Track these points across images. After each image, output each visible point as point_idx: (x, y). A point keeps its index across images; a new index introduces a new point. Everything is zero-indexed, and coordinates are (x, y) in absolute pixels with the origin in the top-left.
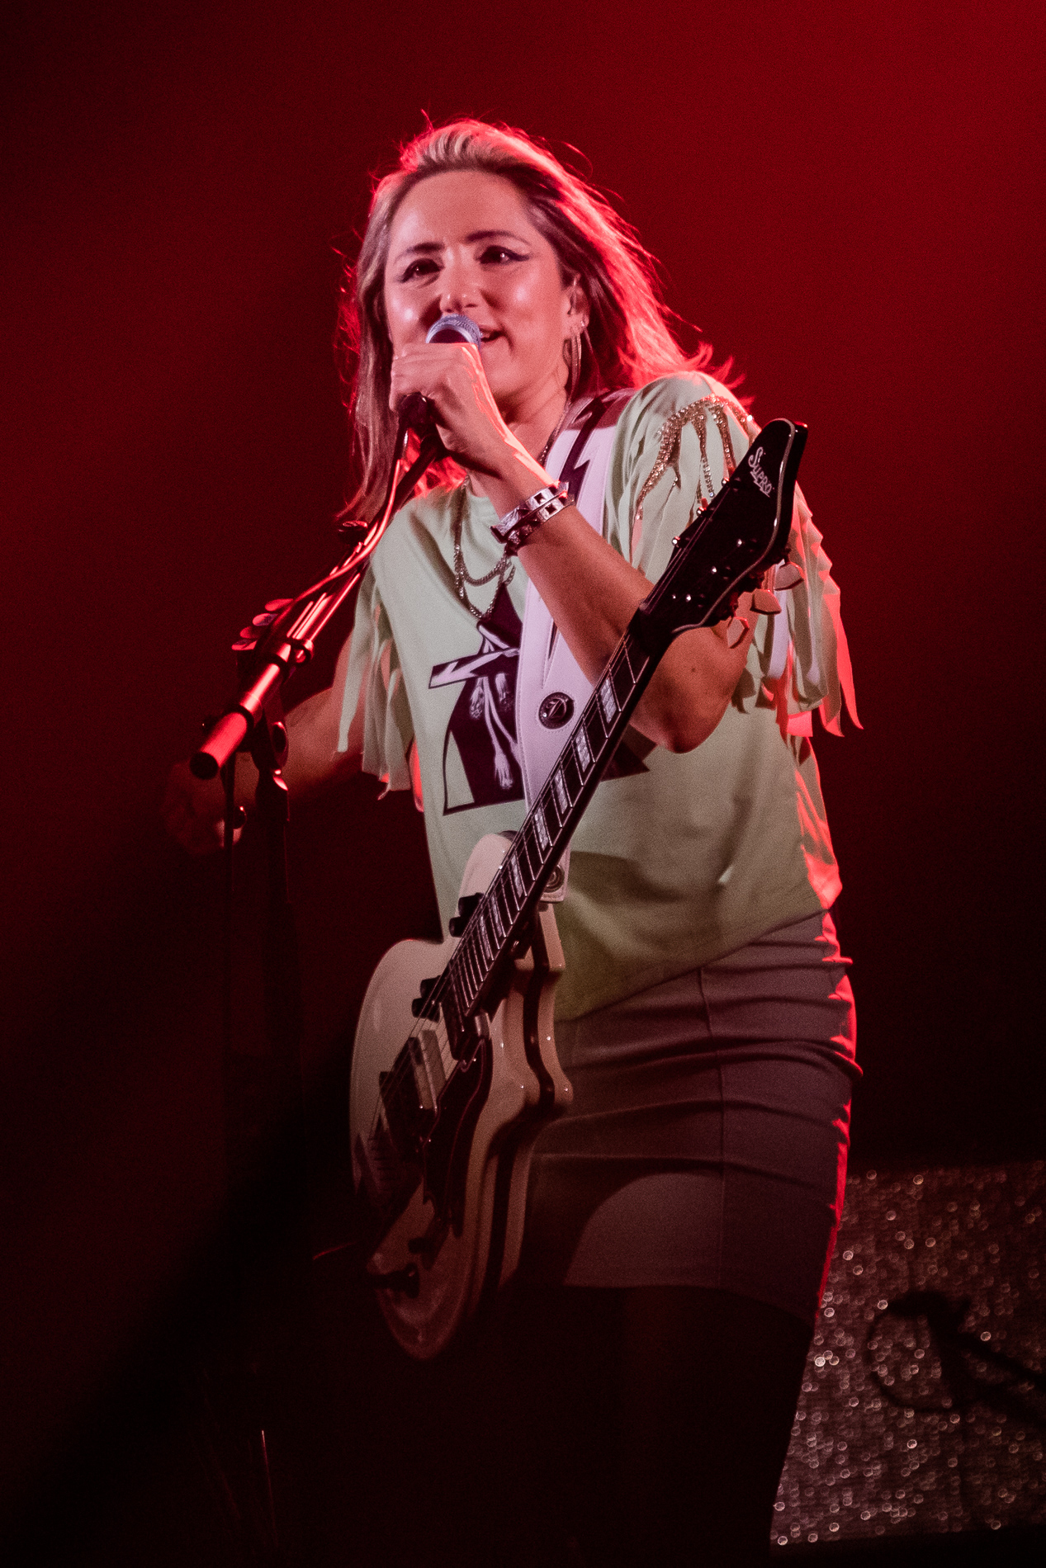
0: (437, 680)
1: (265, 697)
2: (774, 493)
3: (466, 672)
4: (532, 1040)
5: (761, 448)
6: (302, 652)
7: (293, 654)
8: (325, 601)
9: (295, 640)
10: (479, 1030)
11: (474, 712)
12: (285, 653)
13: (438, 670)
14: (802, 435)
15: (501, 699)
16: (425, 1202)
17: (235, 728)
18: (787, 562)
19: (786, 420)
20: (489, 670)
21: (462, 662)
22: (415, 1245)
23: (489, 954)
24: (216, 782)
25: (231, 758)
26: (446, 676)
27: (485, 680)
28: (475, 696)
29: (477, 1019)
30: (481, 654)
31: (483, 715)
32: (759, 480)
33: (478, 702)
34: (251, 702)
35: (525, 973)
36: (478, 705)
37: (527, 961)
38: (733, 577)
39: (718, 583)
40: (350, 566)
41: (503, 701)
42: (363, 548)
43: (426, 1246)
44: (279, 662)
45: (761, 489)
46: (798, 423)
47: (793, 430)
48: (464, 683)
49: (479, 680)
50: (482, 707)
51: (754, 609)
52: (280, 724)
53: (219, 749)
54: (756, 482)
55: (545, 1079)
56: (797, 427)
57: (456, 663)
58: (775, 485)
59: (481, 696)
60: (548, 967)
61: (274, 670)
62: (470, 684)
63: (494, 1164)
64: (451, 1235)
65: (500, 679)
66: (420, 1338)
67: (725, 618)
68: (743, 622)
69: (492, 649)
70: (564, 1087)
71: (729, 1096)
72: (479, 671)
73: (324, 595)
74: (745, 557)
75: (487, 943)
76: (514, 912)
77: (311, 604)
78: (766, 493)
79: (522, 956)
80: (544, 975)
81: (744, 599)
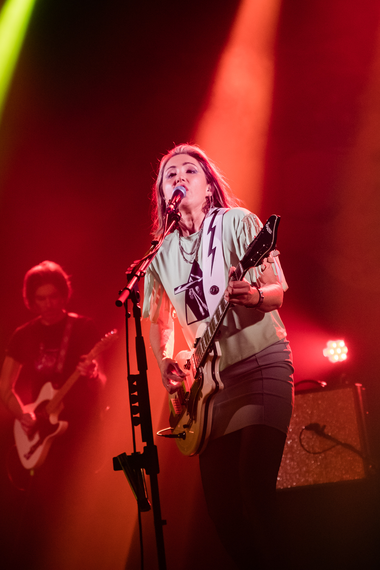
0: (177, 292)
1: (134, 285)
2: (272, 233)
3: (185, 288)
4: (213, 373)
5: (269, 222)
6: (143, 273)
7: (140, 274)
8: (148, 261)
9: (141, 270)
10: (200, 371)
11: (192, 298)
12: (139, 274)
13: (176, 289)
14: (279, 218)
15: (198, 293)
16: (187, 415)
17: (127, 293)
18: (276, 250)
19: (275, 215)
20: (193, 286)
21: (183, 286)
22: (185, 426)
23: (203, 352)
24: (123, 307)
25: (126, 301)
26: (179, 290)
27: (192, 289)
28: (190, 293)
29: (200, 368)
30: (188, 283)
31: (194, 297)
32: (269, 230)
33: (191, 295)
34: (130, 287)
35: (211, 356)
36: (192, 296)
37: (212, 354)
38: (262, 254)
39: (259, 256)
40: (155, 251)
41: (199, 293)
42: (158, 246)
43: (187, 426)
44: (137, 276)
45: (269, 232)
46: (278, 216)
47: (277, 218)
48: (185, 291)
49: (190, 289)
50: (193, 296)
51: (268, 261)
52: (138, 292)
53: (122, 299)
54: (268, 231)
55: (217, 383)
56: (278, 217)
57: (181, 287)
58: (273, 231)
59: (192, 293)
60: (217, 355)
61: (136, 278)
62: (187, 291)
63: (205, 404)
64: (194, 422)
65: (197, 288)
66: (186, 450)
67: (260, 265)
68: (265, 265)
69: (192, 281)
70: (221, 385)
71: (264, 376)
72: (189, 287)
73: (148, 259)
74: (265, 249)
75: (202, 349)
76: (209, 341)
77: (145, 261)
78: (270, 233)
79: (211, 352)
80: (216, 357)
81: (265, 259)
